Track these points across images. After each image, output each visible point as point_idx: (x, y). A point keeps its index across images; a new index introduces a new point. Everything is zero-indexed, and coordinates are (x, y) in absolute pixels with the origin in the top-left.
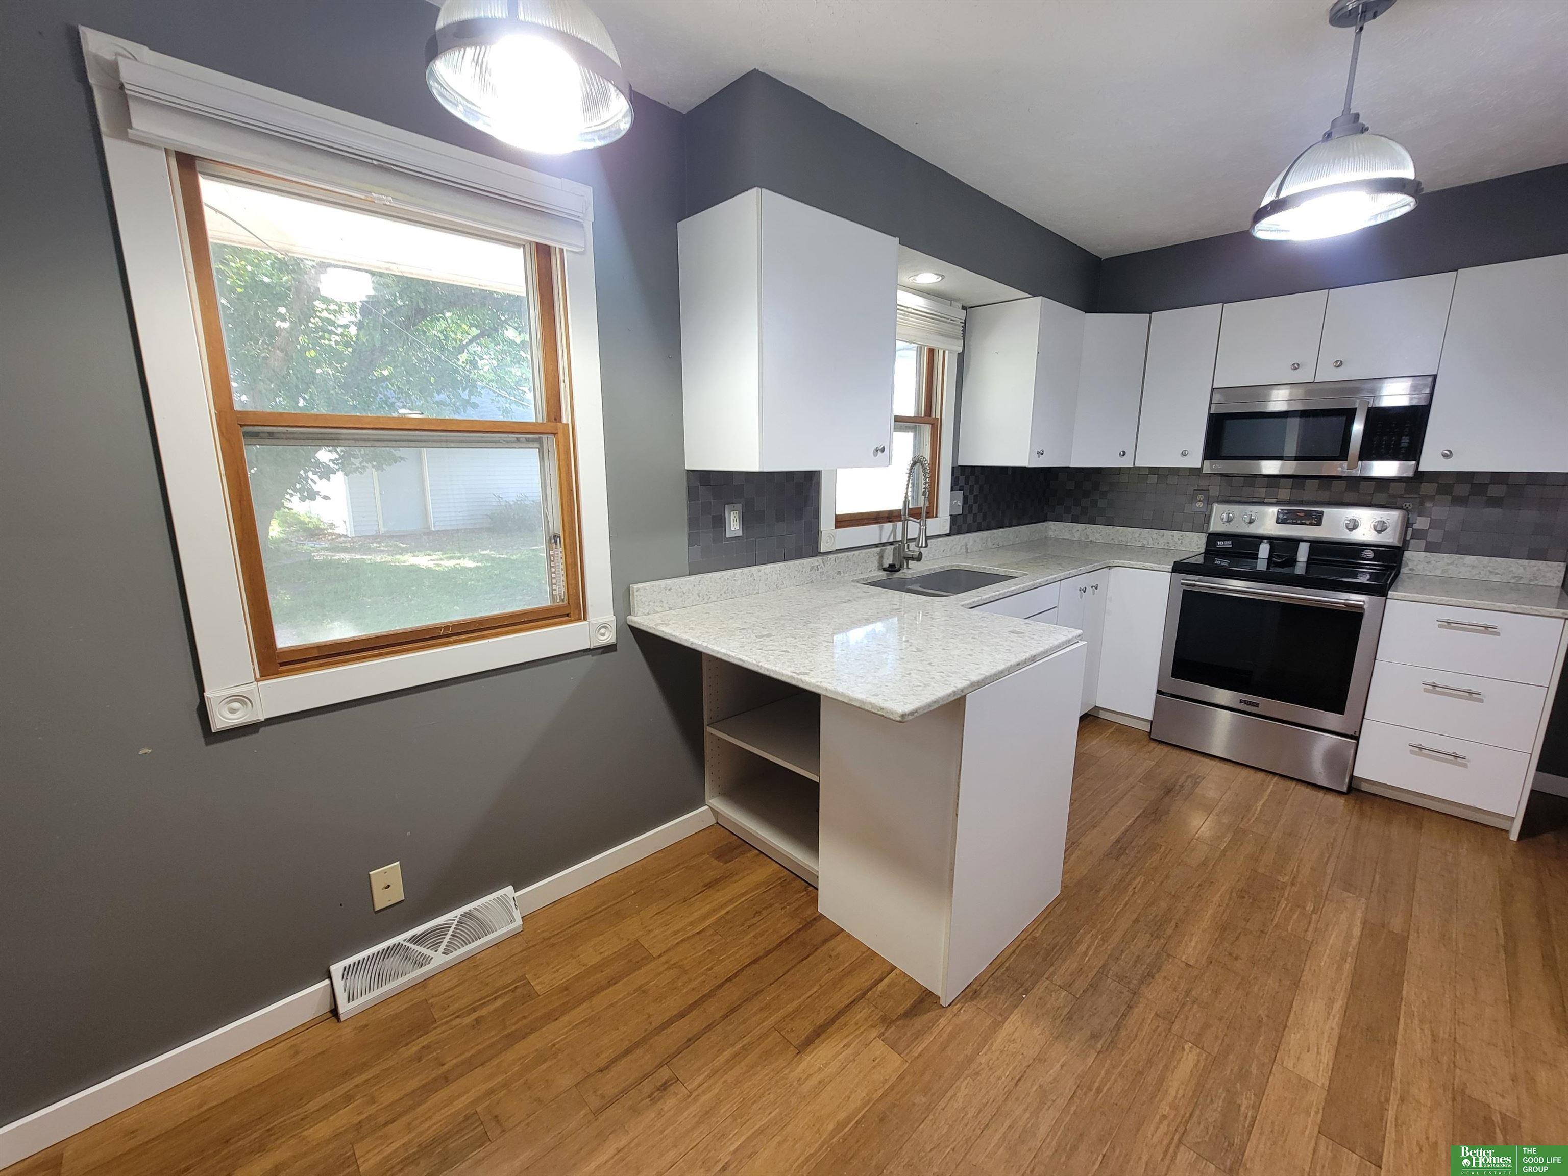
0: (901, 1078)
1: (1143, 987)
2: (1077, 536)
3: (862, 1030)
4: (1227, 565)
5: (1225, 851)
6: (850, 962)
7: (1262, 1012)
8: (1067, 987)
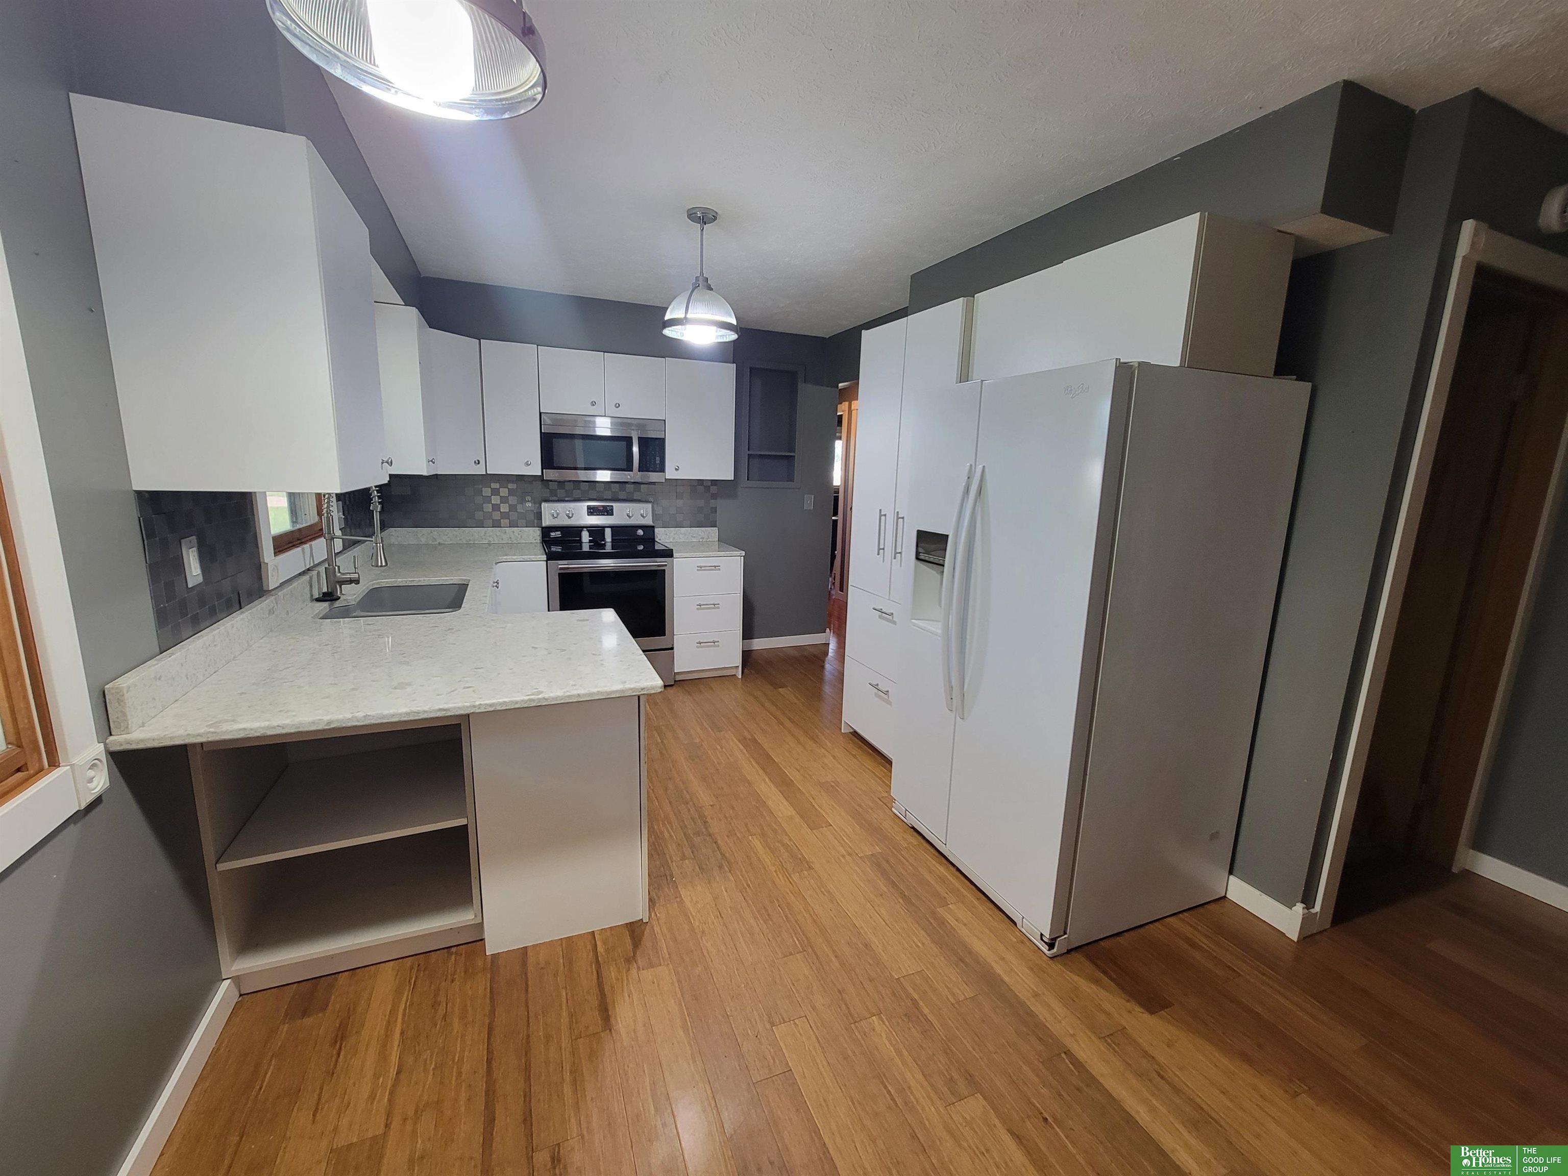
0: (677, 973)
1: (709, 829)
2: (423, 540)
3: (625, 978)
4: (560, 550)
5: (662, 742)
6: (561, 957)
7: (754, 803)
8: (684, 857)
